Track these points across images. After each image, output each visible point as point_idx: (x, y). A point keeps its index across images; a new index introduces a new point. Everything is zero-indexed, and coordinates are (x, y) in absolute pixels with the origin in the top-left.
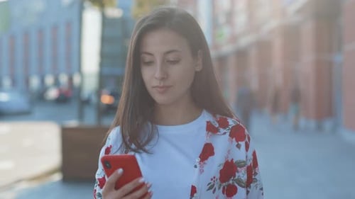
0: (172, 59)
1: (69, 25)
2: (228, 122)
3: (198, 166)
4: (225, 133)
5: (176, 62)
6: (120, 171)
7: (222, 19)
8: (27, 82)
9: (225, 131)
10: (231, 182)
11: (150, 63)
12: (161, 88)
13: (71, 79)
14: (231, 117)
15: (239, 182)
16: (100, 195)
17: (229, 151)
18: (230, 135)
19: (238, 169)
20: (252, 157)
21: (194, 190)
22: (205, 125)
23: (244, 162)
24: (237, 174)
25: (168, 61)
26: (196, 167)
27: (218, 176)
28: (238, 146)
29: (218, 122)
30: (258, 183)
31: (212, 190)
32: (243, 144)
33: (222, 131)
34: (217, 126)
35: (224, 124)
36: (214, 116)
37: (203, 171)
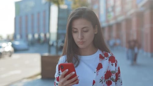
1: (45, 12)
2: (108, 55)
3: (96, 72)
4: (107, 59)
5: (87, 31)
6: (67, 70)
7: (110, 9)
8: (27, 36)
9: (107, 58)
10: (109, 79)
12: (81, 42)
13: (45, 35)
14: (110, 53)
15: (113, 79)
16: (57, 84)
17: (108, 67)
18: (109, 60)
19: (112, 74)
20: (118, 69)
21: (94, 82)
22: (99, 56)
23: (114, 71)
24: (112, 76)
25: (84, 31)
26: (95, 72)
27: (104, 76)
28: (112, 65)
29: (104, 54)
30: (120, 80)
31: (102, 82)
32: (114, 64)
33: (106, 58)
34: (104, 56)
35: (106, 55)
36: (103, 52)
37: (98, 74)
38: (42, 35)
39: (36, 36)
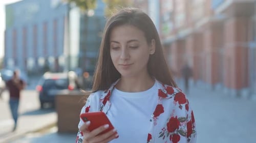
0: (132, 46)
2: (173, 90)
3: (153, 120)
4: (171, 97)
7: (167, 18)
10: (176, 132)
11: (117, 49)
14: (175, 87)
15: (181, 132)
17: (174, 110)
18: (175, 99)
19: (181, 123)
21: (150, 137)
22: (157, 92)
23: (184, 118)
24: (180, 127)
26: (151, 121)
27: (166, 128)
28: (181, 107)
29: (166, 90)
31: (163, 137)
32: (184, 106)
33: (169, 96)
34: (166, 92)
35: (170, 91)
36: (164, 86)
37: (156, 124)
38: (52, 60)
39: (41, 62)
